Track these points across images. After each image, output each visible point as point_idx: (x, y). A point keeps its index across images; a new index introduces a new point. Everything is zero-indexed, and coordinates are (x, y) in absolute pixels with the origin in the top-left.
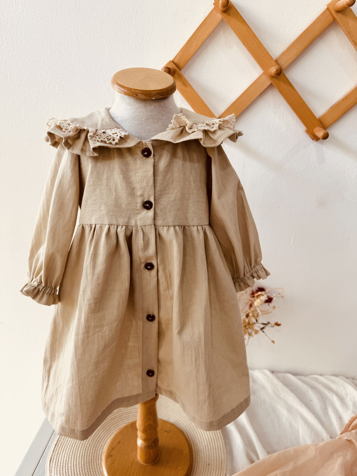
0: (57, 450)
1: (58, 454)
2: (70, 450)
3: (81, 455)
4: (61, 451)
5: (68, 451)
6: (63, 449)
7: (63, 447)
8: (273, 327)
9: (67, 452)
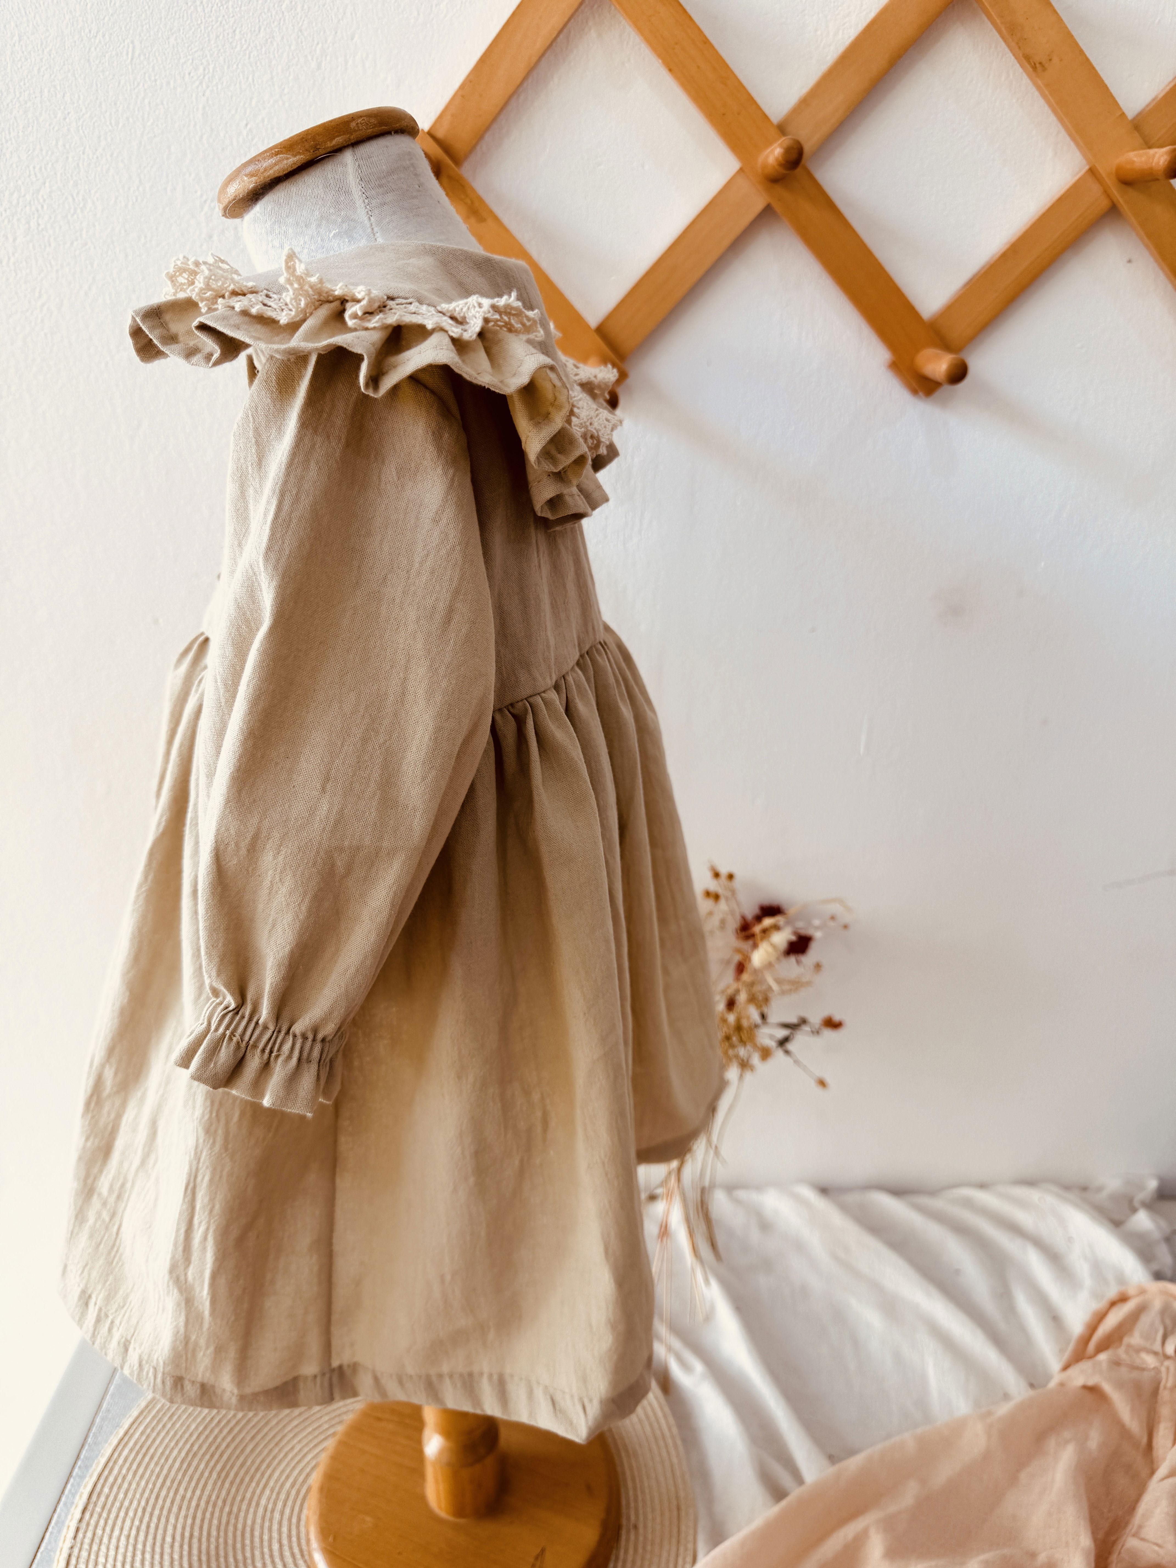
0: (91, 1528)
1: (93, 1540)
2: (137, 1523)
3: (178, 1538)
4: (104, 1530)
5: (131, 1529)
6: (110, 1522)
7: (113, 1516)
8: (818, 1032)
9: (125, 1532)
